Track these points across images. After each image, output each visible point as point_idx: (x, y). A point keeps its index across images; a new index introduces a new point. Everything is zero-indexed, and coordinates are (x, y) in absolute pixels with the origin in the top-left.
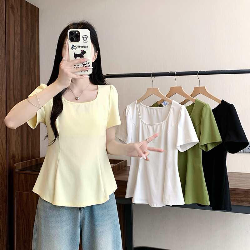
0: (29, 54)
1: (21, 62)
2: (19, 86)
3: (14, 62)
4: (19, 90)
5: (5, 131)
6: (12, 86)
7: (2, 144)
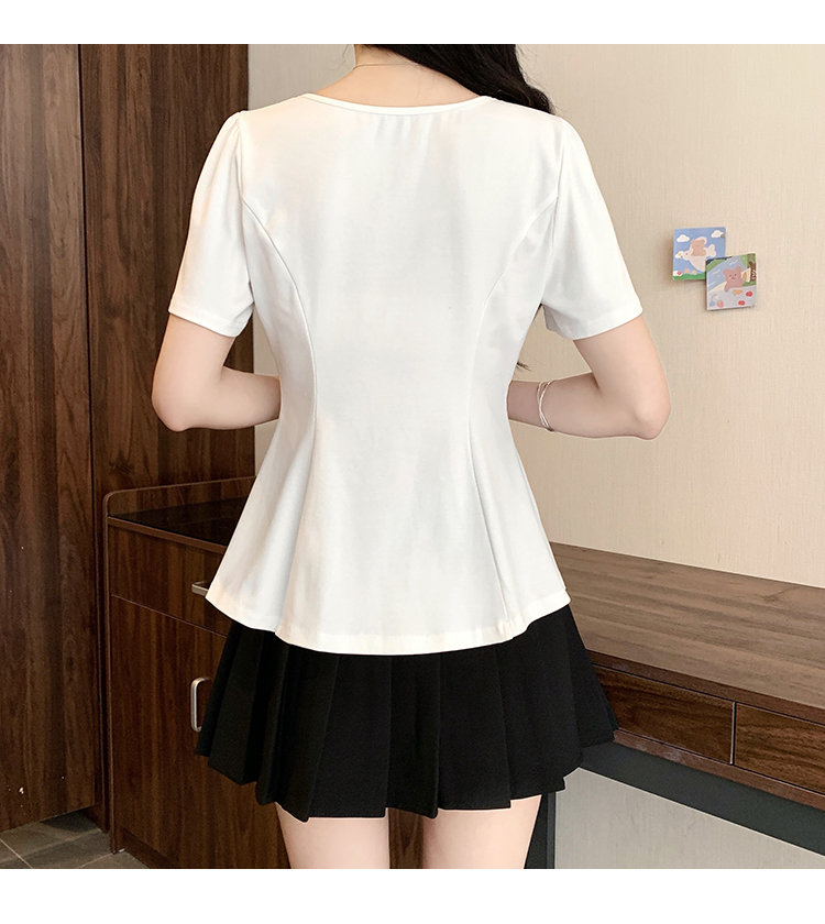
0: (194, 80)
1: (153, 110)
2: (146, 204)
3: (120, 108)
4: (147, 219)
5: (84, 369)
6: (109, 202)
7: (71, 417)
